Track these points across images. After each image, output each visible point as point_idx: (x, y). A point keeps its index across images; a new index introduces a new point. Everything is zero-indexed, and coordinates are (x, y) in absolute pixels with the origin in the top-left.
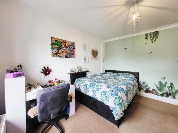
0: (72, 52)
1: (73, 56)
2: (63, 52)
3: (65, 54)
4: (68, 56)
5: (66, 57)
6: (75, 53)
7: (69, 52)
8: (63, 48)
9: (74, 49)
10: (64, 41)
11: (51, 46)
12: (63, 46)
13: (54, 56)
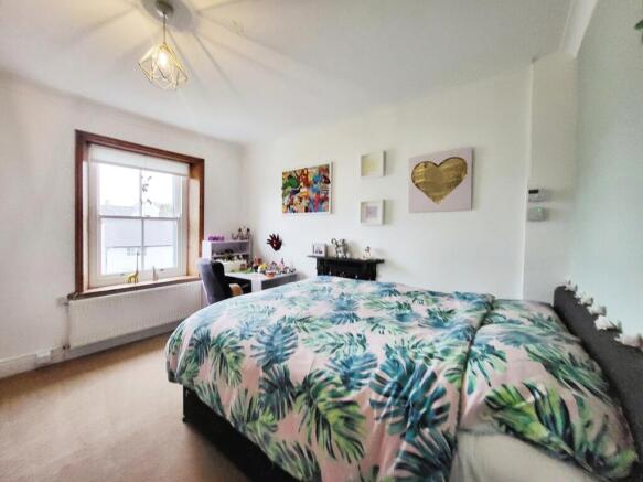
0: (322, 195)
1: (324, 205)
2: (301, 199)
3: (305, 203)
4: (311, 206)
5: (307, 210)
6: (329, 196)
7: (313, 196)
8: (302, 190)
9: (329, 182)
10: (303, 171)
11: (281, 192)
12: (302, 184)
13: (286, 212)
